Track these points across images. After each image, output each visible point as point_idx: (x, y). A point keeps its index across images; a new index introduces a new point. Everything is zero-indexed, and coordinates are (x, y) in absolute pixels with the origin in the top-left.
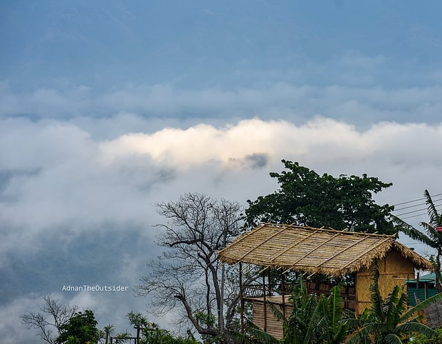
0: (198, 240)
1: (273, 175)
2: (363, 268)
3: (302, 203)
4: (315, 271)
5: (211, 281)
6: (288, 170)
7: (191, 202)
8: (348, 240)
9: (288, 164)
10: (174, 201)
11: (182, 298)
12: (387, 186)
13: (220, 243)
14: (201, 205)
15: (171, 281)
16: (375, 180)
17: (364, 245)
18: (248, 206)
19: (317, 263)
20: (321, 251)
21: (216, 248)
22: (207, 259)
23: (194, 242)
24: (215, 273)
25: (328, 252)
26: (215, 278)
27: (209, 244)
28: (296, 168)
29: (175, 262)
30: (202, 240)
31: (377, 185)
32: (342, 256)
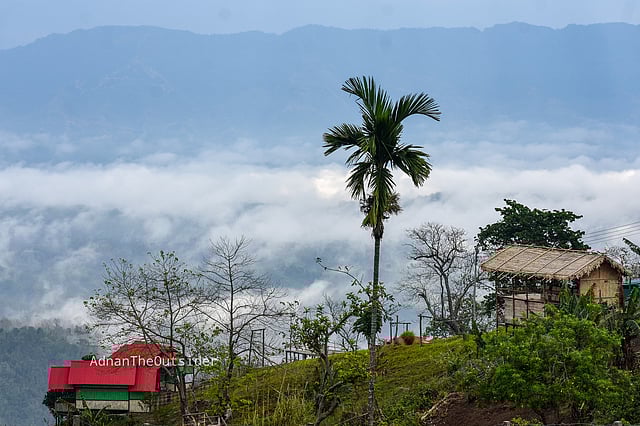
0: (434, 255)
1: (497, 210)
2: (585, 275)
3: (518, 230)
4: (551, 277)
5: (444, 285)
6: (508, 206)
7: (429, 228)
8: (574, 256)
9: (508, 202)
10: (417, 227)
11: (424, 296)
12: (578, 217)
13: (450, 257)
14: (437, 231)
15: (415, 284)
16: (571, 213)
17: (585, 259)
18: (480, 232)
19: (552, 272)
20: (554, 263)
21: (447, 261)
22: (441, 269)
23: (432, 256)
24: (446, 279)
25: (559, 264)
26: (447, 282)
27: (442, 257)
28: (515, 205)
29: (419, 271)
30: (437, 255)
31: (572, 217)
32: (570, 267)
